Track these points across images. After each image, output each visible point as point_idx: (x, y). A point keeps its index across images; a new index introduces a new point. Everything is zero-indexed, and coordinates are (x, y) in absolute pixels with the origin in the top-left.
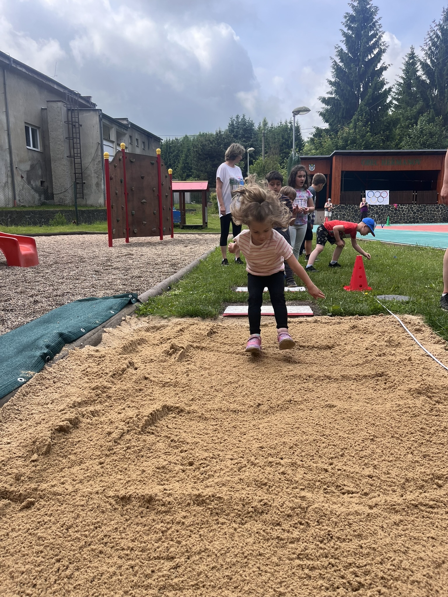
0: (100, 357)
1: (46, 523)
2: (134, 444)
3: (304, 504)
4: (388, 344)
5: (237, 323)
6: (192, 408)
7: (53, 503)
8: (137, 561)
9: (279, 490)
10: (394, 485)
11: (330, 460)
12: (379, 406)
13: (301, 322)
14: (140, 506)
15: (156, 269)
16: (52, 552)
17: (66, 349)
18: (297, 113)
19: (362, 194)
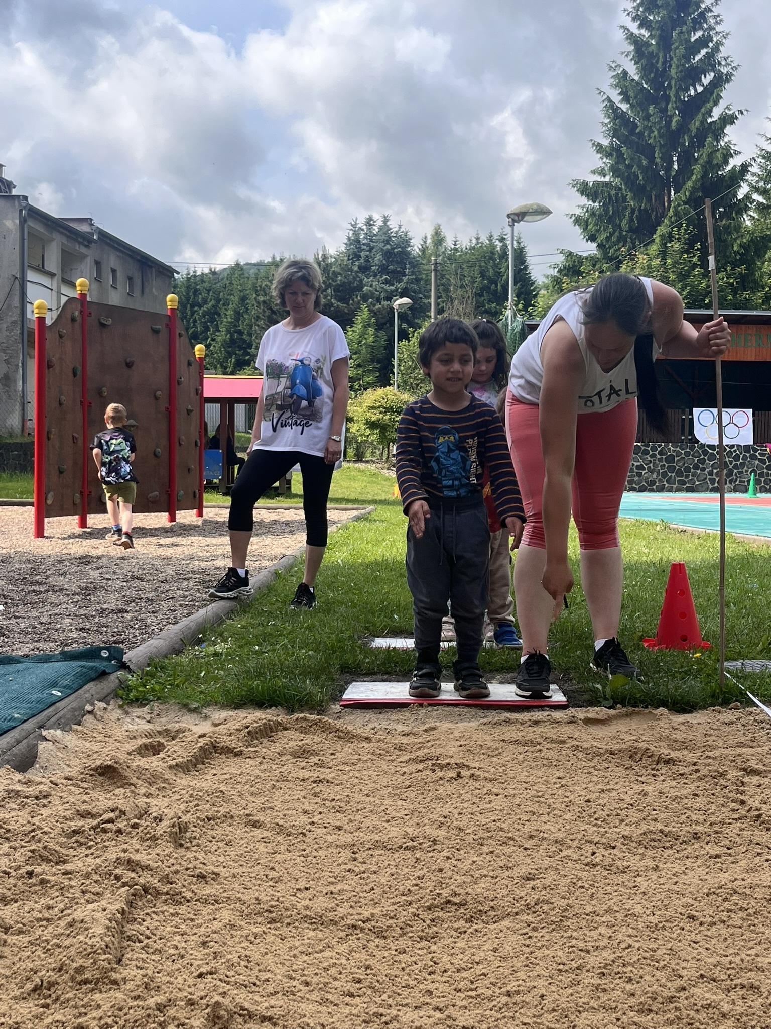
0: (37, 798)
5: (376, 724)
13: (536, 723)
18: (518, 217)
19: (684, 417)
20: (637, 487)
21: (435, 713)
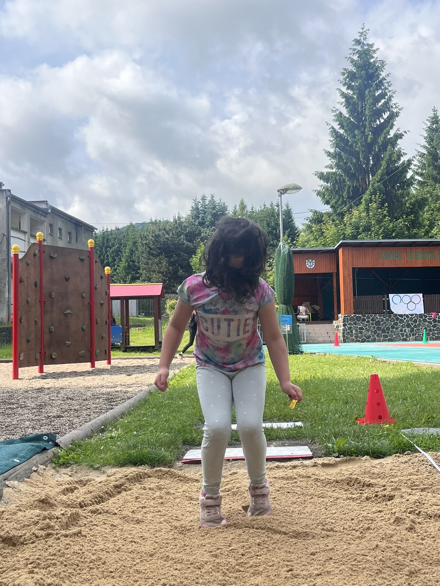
18: (283, 191)
19: (384, 299)
20: (360, 340)
21: (237, 464)
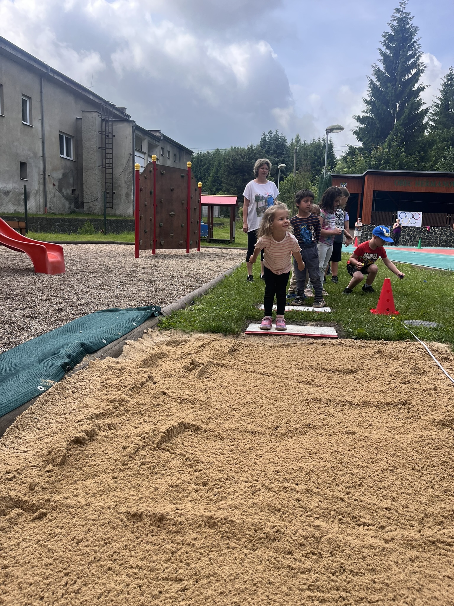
0: (120, 370)
1: (57, 535)
2: (148, 460)
3: (318, 534)
4: (413, 371)
5: (259, 342)
6: (209, 426)
7: (65, 515)
8: (145, 581)
9: (293, 517)
10: (412, 519)
11: (347, 489)
12: (401, 436)
13: (324, 344)
14: (151, 524)
15: (181, 282)
16: (61, 565)
17: (86, 359)
18: (330, 130)
19: (393, 215)
